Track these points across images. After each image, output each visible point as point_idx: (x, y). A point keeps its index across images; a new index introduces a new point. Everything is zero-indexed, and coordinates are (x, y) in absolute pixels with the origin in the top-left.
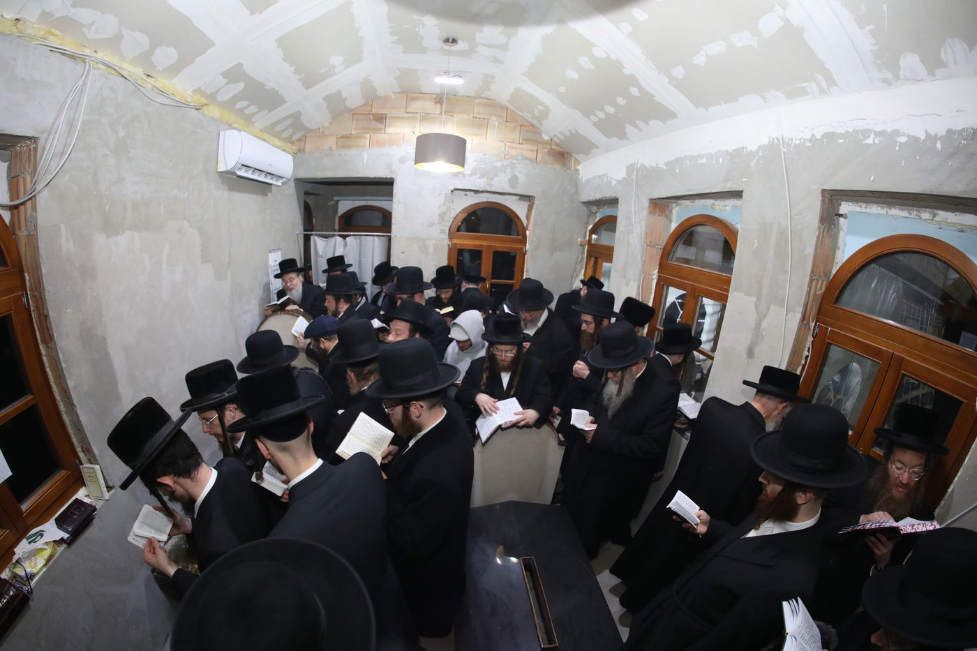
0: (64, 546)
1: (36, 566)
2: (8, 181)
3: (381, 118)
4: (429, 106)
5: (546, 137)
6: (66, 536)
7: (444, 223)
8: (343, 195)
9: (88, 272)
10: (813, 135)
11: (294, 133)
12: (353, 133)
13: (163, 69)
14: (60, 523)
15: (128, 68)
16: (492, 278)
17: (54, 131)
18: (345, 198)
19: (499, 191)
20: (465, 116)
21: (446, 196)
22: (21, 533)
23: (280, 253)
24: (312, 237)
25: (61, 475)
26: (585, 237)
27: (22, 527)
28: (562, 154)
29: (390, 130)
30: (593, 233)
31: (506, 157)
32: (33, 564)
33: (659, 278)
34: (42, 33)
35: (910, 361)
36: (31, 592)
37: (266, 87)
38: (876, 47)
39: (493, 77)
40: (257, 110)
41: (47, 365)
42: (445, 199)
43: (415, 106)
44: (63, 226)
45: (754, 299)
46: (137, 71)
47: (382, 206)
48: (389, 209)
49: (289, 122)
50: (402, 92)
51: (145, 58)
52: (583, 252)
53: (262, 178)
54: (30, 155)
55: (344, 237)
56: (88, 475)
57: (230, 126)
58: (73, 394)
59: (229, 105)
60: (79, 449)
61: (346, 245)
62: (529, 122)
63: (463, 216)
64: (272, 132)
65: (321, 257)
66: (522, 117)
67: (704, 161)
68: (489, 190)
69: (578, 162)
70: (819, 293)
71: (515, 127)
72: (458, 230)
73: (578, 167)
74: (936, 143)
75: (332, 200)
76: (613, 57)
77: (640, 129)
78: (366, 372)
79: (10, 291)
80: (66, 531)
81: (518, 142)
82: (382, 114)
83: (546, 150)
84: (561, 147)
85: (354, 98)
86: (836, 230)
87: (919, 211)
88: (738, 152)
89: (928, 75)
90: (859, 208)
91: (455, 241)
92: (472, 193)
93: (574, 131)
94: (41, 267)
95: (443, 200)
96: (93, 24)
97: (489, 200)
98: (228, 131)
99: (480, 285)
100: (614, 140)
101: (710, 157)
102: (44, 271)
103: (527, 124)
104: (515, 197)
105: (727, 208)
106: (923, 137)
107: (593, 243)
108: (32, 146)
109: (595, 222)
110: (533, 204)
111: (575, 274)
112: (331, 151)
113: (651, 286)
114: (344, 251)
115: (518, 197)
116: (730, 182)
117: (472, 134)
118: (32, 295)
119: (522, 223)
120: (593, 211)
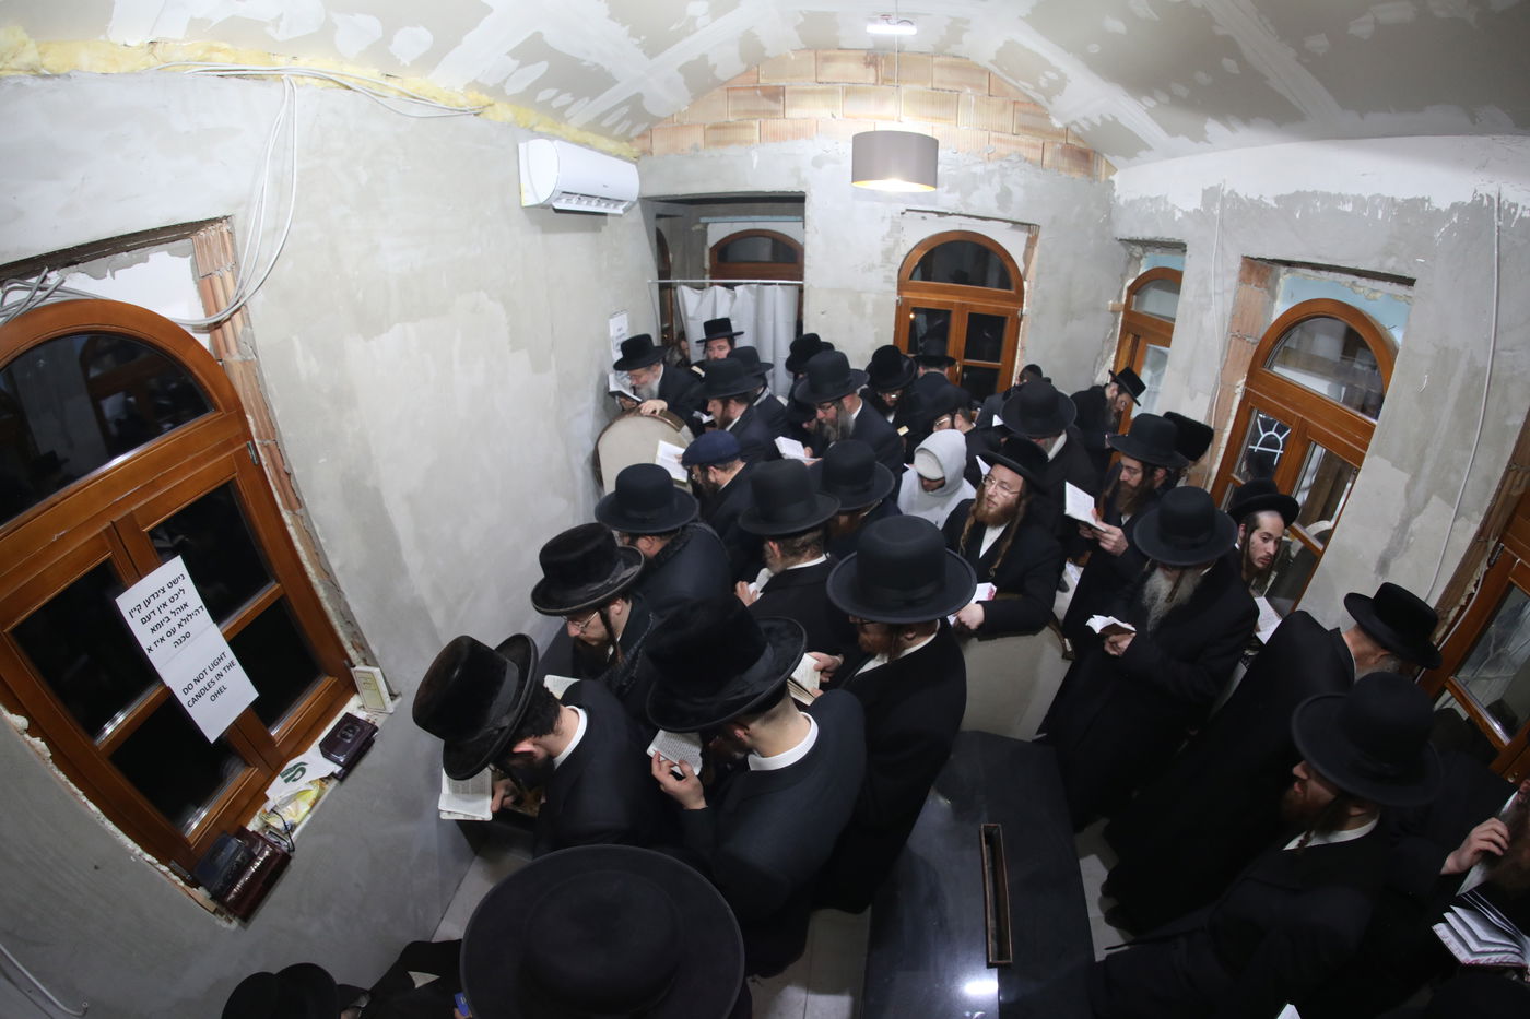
0: (335, 783)
2: (197, 283)
3: (776, 94)
4: (855, 71)
5: (1058, 124)
6: (337, 768)
7: (890, 266)
8: (716, 216)
11: (632, 127)
12: (731, 119)
13: (412, 62)
14: (328, 749)
15: (353, 72)
16: (965, 358)
17: (256, 198)
18: (719, 220)
19: (979, 214)
20: (917, 87)
21: (893, 222)
22: (273, 768)
23: (625, 316)
25: (324, 683)
26: (1120, 298)
27: (273, 761)
28: (1085, 155)
29: (792, 113)
30: (1136, 293)
31: (992, 157)
32: (293, 811)
33: (1247, 395)
34: (201, 52)
36: (292, 849)
37: (585, 64)
39: (968, 22)
40: (572, 99)
41: (294, 537)
42: (892, 226)
43: (833, 71)
44: (296, 339)
45: (1406, 477)
46: (372, 73)
47: (785, 233)
48: (800, 241)
49: (625, 110)
50: (809, 49)
51: (379, 52)
52: (1115, 323)
53: (592, 208)
54: (224, 244)
55: (730, 287)
56: (363, 681)
57: (533, 133)
58: (338, 576)
59: (526, 98)
60: (347, 645)
61: (733, 299)
62: (1029, 97)
63: (919, 254)
64: (598, 131)
66: (1016, 87)
67: (1348, 208)
68: (964, 212)
69: (1112, 169)
71: (1005, 105)
72: (912, 277)
73: (1111, 178)
75: (698, 223)
77: (1231, 130)
78: (798, 545)
79: (228, 445)
80: (337, 762)
81: (1010, 131)
82: (778, 87)
83: (1058, 146)
84: (1084, 142)
85: (728, 64)
88: (1413, 205)
91: (907, 295)
92: (934, 216)
93: (1111, 119)
94: (271, 407)
95: (888, 229)
96: (280, 17)
97: (964, 228)
98: (530, 141)
99: (946, 371)
100: (1183, 140)
101: (1358, 201)
102: (277, 412)
103: (1026, 100)
104: (1005, 224)
107: (1133, 309)
108: (224, 230)
109: (1140, 274)
110: (1036, 237)
111: (1099, 360)
112: (698, 150)
113: (1231, 405)
114: (730, 310)
115: (1010, 225)
116: (1394, 259)
117: (933, 118)
118: (262, 445)
119: (1017, 269)
120: (1136, 256)
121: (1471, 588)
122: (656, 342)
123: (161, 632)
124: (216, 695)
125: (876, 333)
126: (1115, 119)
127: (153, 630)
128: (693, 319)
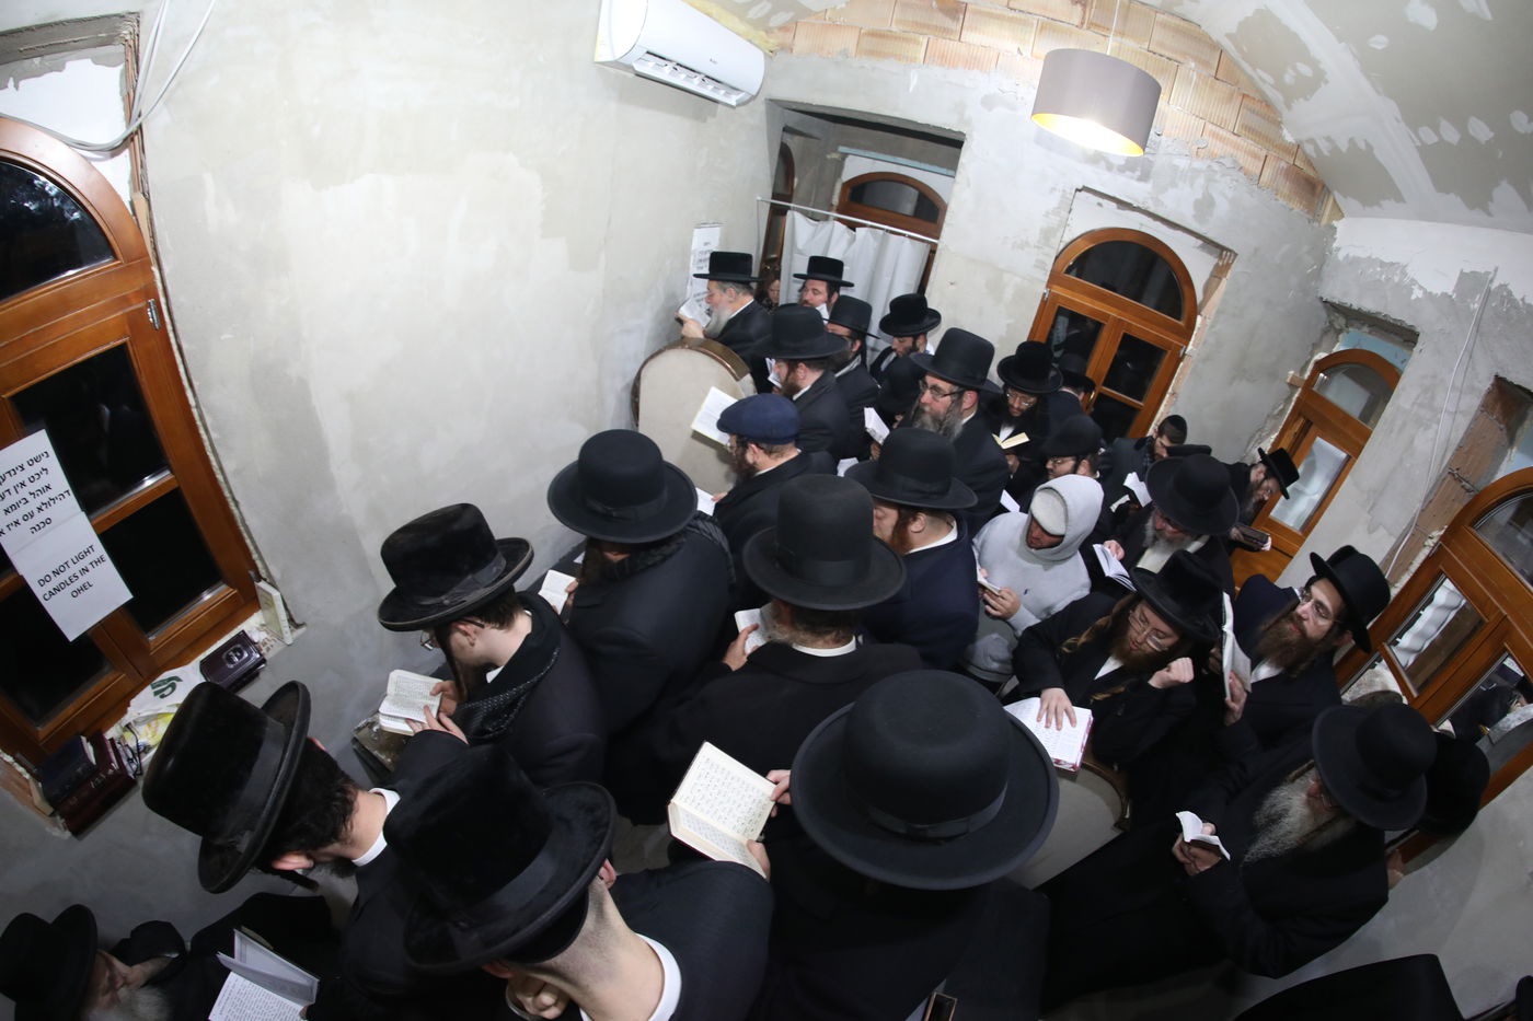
3: (954, 10)
5: (1289, 138)
7: (1047, 249)
8: (859, 147)
11: (773, 12)
12: (894, 28)
14: (206, 665)
18: (860, 152)
19: (1168, 217)
20: (1131, 44)
21: (1063, 197)
23: (717, 228)
24: (789, 213)
26: (1303, 370)
28: (1312, 185)
29: (970, 36)
30: (1322, 370)
31: (1202, 152)
42: (1061, 201)
52: (1289, 399)
55: (852, 226)
56: (264, 598)
61: (852, 241)
62: (1263, 94)
63: (1084, 246)
65: (800, 253)
66: (1250, 78)
68: (1152, 210)
69: (1338, 213)
71: (1231, 94)
72: (1070, 271)
73: (1335, 223)
75: (835, 151)
81: (1231, 128)
82: (958, 3)
83: (1283, 164)
84: (1316, 168)
91: (1057, 290)
92: (1114, 205)
93: (1362, 146)
95: (1055, 204)
97: (1144, 230)
99: (1082, 396)
103: (1257, 97)
104: (1195, 239)
107: (1315, 389)
109: (1335, 350)
110: (1228, 266)
111: (1257, 436)
112: (847, 57)
114: (845, 251)
115: (1200, 242)
119: (1195, 297)
120: (1338, 327)
123: (17, 515)
124: (78, 591)
125: (1008, 325)
126: (1369, 147)
127: (7, 511)
128: (798, 249)
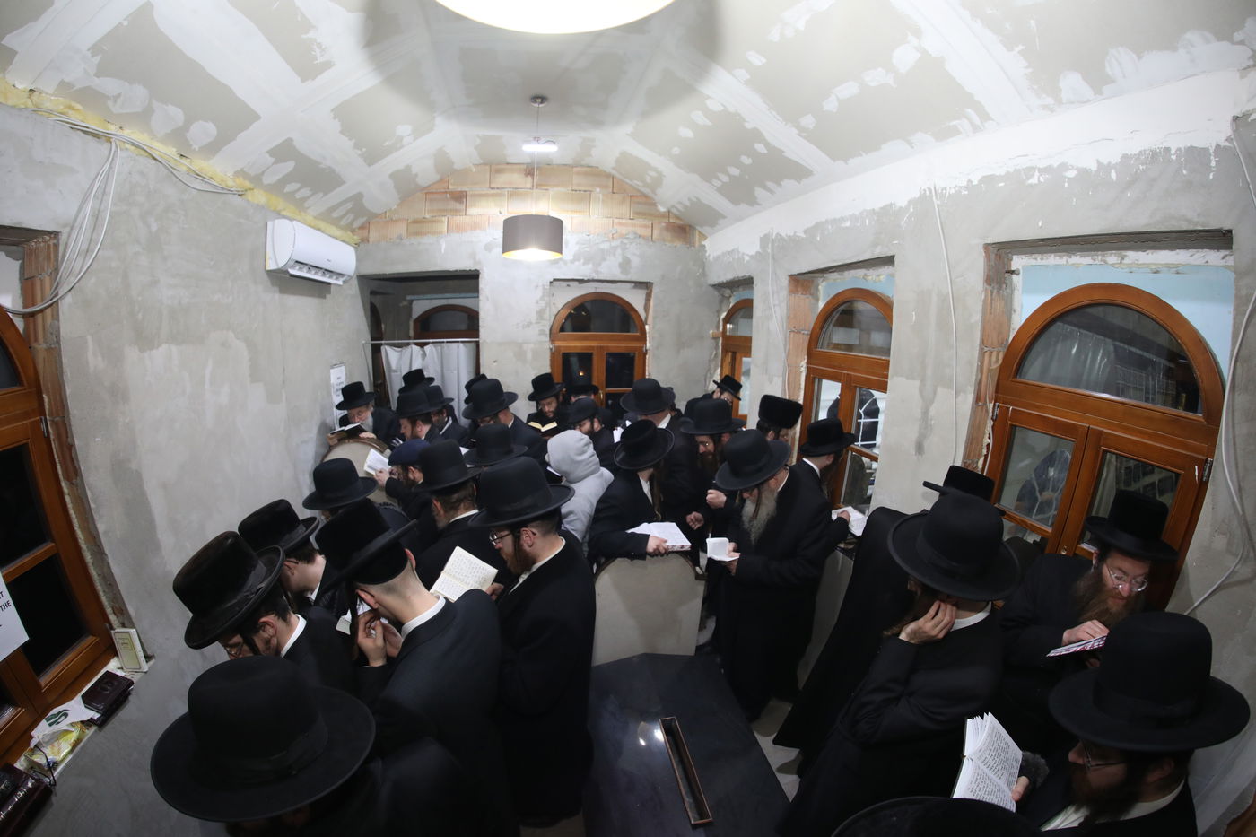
0: (94, 728)
1: (60, 752)
2: (21, 283)
3: (460, 197)
4: (518, 179)
5: (662, 209)
6: (96, 716)
7: (543, 322)
8: (418, 293)
9: (119, 393)
10: (970, 181)
11: (355, 219)
12: (427, 216)
13: (200, 148)
14: (88, 700)
15: (159, 148)
17: (77, 224)
18: (421, 297)
19: (608, 279)
20: (562, 189)
21: (544, 288)
22: (40, 714)
23: (343, 368)
24: (382, 348)
25: (88, 642)
26: (718, 327)
27: (40, 706)
28: (684, 229)
29: (472, 211)
30: (728, 322)
31: (615, 236)
32: (56, 750)
33: (809, 371)
34: (62, 107)
35: (1110, 434)
36: (54, 786)
37: (321, 166)
38: (1030, 70)
40: (311, 193)
41: (70, 506)
42: (544, 293)
43: (502, 180)
44: (89, 338)
45: (917, 383)
46: (170, 151)
47: (466, 305)
48: (475, 308)
49: (349, 205)
50: (485, 164)
51: (178, 136)
52: (717, 346)
53: (319, 277)
54: (49, 253)
55: (422, 345)
56: (121, 641)
57: (279, 215)
58: (104, 540)
59: (277, 188)
60: (109, 610)
61: (424, 355)
62: (642, 192)
63: (566, 312)
64: (329, 220)
66: (631, 185)
67: (848, 224)
68: (596, 278)
69: (704, 237)
70: (995, 366)
71: (624, 198)
72: (562, 329)
73: (703, 243)
74: (1110, 173)
75: (405, 300)
76: (732, 110)
77: (772, 192)
78: (453, 500)
79: (26, 415)
80: (96, 710)
81: (628, 217)
82: (462, 192)
83: (664, 225)
84: (681, 220)
85: (426, 173)
86: (1008, 290)
87: (1103, 256)
88: (886, 209)
89: (1095, 94)
90: (1034, 261)
91: (558, 344)
92: (576, 283)
93: (695, 200)
94: (64, 386)
95: (541, 294)
96: (119, 95)
97: (598, 290)
98: (277, 221)
99: (592, 397)
100: (743, 207)
101: (854, 218)
102: (68, 392)
103: (639, 194)
104: (628, 285)
105: (882, 277)
106: (1094, 167)
107: (729, 334)
108: (51, 243)
109: (729, 308)
110: (651, 292)
111: (709, 375)
112: (402, 239)
113: (800, 380)
115: (633, 285)
116: (879, 247)
117: (572, 211)
118: (52, 421)
119: (639, 316)
120: (727, 295)
121: (986, 441)
122: (367, 389)
126: (698, 199)
128: (395, 371)
